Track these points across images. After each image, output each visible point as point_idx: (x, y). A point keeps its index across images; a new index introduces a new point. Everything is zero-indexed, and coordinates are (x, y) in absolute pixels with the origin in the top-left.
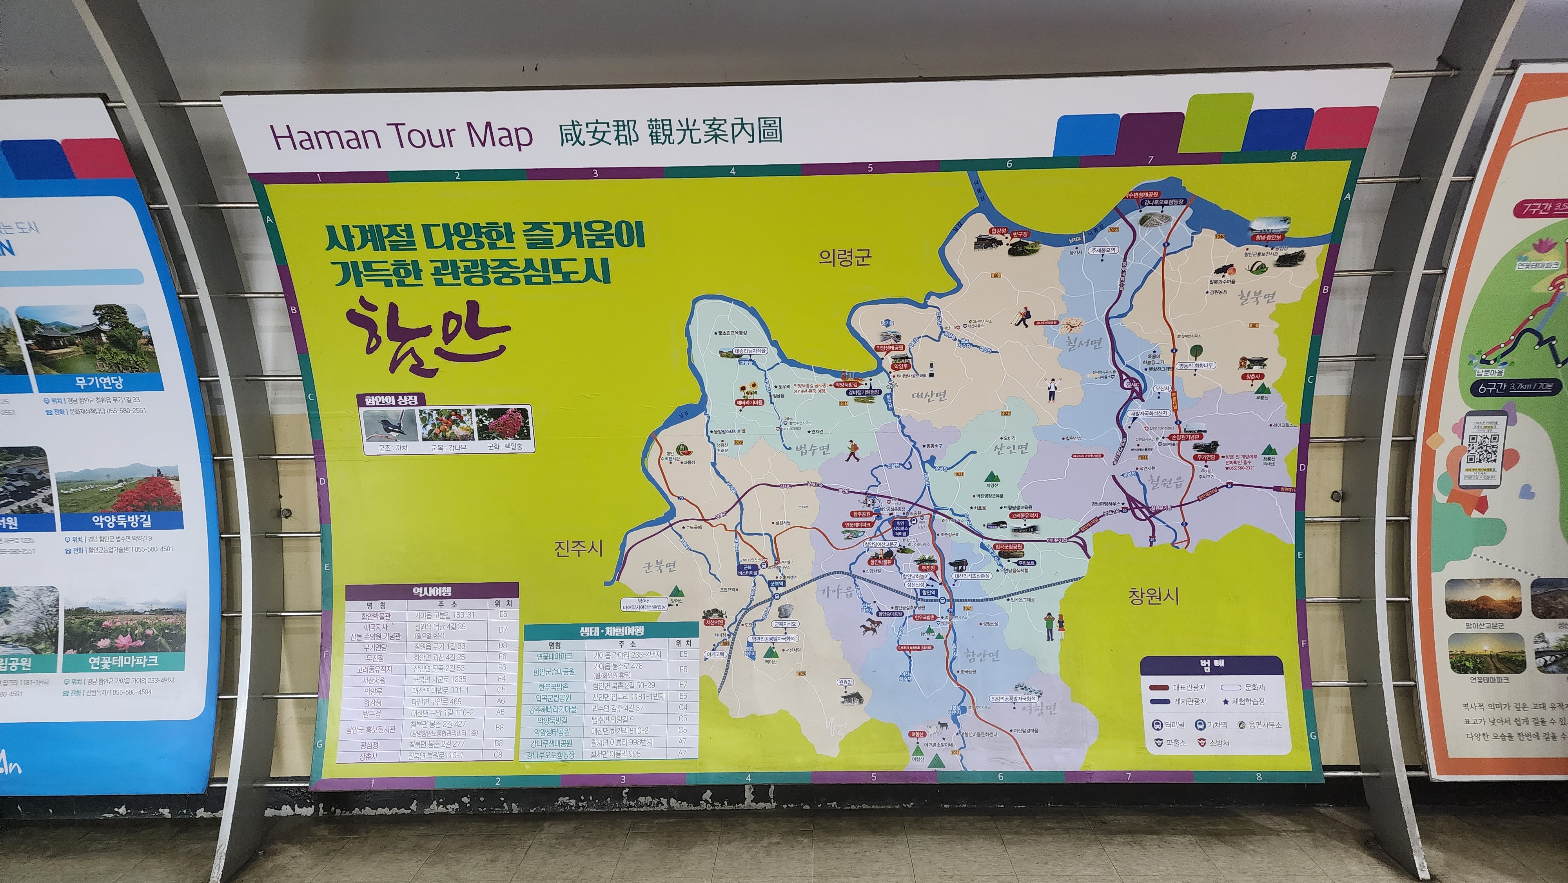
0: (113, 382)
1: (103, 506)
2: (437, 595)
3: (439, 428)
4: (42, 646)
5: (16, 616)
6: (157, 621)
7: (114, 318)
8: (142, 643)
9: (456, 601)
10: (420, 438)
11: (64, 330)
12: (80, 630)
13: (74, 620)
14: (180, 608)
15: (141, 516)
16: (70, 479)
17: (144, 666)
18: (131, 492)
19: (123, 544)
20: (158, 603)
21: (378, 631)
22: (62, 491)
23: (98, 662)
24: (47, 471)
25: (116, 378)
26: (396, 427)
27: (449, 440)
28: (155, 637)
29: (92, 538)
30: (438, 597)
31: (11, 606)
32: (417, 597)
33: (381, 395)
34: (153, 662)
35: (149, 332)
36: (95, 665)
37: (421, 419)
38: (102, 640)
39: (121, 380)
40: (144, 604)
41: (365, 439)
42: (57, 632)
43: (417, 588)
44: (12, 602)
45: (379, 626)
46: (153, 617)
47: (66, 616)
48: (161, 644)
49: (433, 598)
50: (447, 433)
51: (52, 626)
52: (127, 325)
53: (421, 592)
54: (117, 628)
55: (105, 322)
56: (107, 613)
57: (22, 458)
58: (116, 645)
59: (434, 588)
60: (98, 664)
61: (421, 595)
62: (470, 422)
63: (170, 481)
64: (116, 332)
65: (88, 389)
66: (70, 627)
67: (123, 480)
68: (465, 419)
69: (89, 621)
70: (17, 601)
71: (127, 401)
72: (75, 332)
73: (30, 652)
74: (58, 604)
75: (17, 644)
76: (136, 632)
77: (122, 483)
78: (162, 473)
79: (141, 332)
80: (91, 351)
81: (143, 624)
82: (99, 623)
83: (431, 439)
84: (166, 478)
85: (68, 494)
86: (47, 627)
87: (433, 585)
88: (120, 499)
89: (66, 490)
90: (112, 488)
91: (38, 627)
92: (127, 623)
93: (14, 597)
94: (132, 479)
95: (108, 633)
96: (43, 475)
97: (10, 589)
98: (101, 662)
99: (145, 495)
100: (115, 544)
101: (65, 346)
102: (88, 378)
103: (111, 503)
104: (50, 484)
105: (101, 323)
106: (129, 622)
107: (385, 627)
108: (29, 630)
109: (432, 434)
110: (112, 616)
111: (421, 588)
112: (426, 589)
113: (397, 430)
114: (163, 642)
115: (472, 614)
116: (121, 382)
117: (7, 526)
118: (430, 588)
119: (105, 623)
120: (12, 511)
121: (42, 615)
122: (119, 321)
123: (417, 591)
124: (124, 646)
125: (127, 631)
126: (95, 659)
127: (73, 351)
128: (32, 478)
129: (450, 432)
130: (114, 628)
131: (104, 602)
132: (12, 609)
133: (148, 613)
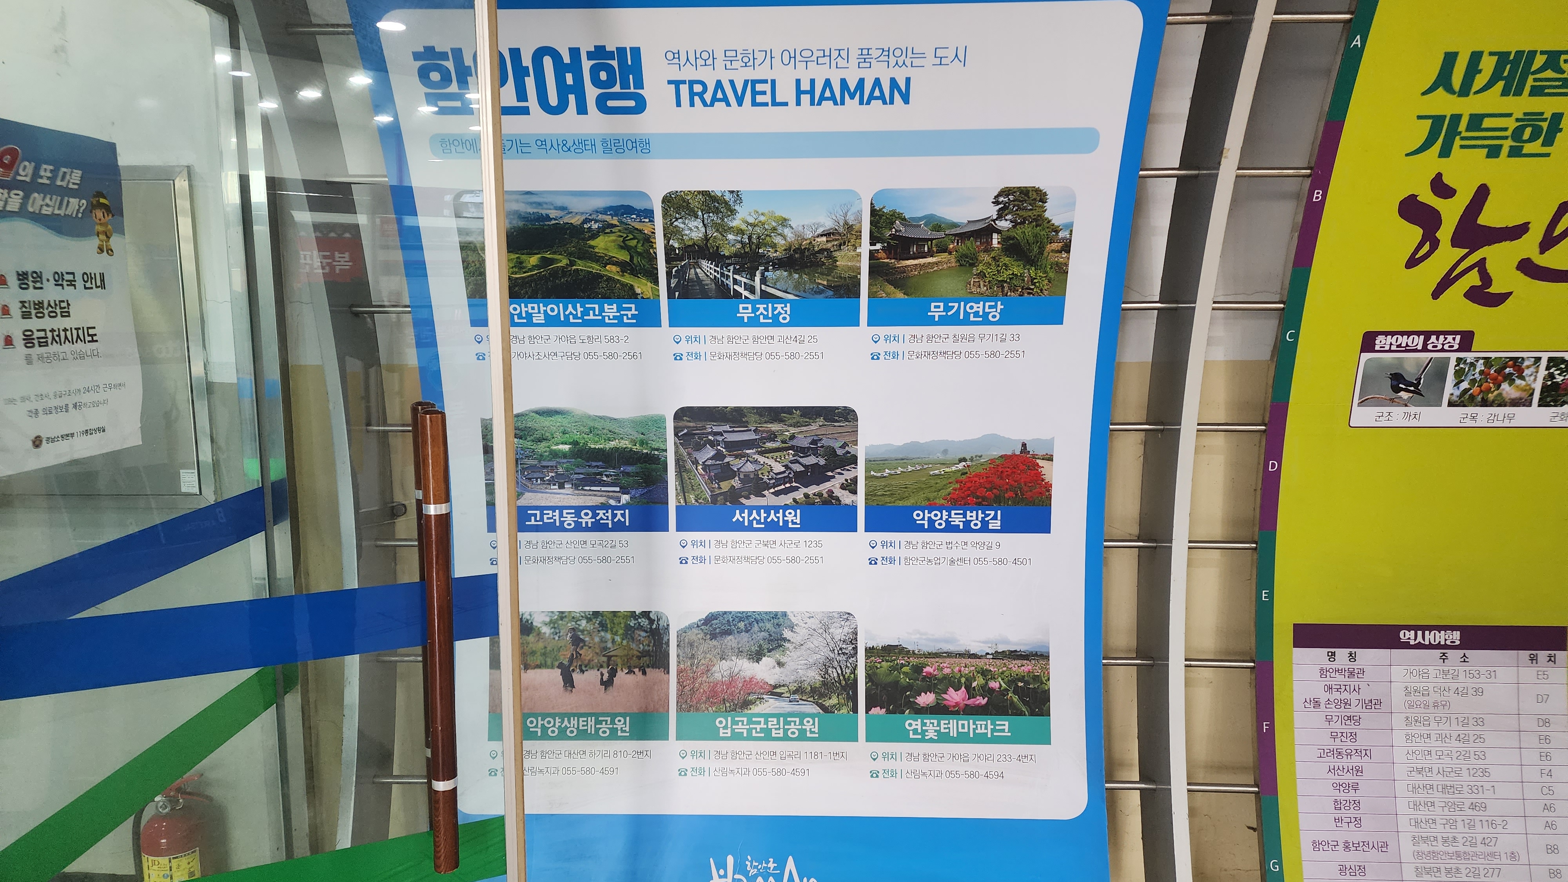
0: (987, 310)
1: (931, 495)
2: (1437, 642)
3: (1480, 386)
4: (834, 701)
5: (795, 654)
6: (1005, 669)
7: (1025, 209)
8: (984, 701)
9: (1468, 653)
10: (1445, 401)
11: (937, 228)
12: (890, 679)
13: (879, 663)
14: (1040, 650)
15: (987, 512)
16: (886, 456)
17: (989, 736)
18: (976, 475)
19: (956, 553)
20: (1007, 642)
21: (1345, 695)
22: (872, 473)
23: (919, 727)
24: (855, 443)
25: (993, 304)
26: (1412, 384)
27: (1491, 406)
28: (1003, 693)
29: (909, 543)
30: (1438, 646)
31: (785, 640)
32: (1406, 646)
33: (1402, 333)
34: (1003, 731)
35: (1071, 231)
36: (915, 731)
37: (1456, 371)
38: (923, 694)
39: (1000, 307)
40: (984, 642)
41: (1356, 401)
42: (856, 680)
43: (1407, 632)
44: (787, 634)
45: (1348, 688)
46: (998, 662)
47: (867, 657)
48: (1012, 702)
49: (1430, 646)
50: (1490, 395)
51: (848, 671)
52: (1040, 220)
53: (1413, 637)
54: (945, 677)
55: (1006, 215)
56: (929, 654)
57: (821, 424)
58: (945, 702)
59: (1433, 633)
60: (919, 731)
61: (1412, 642)
62: (1532, 378)
63: (1038, 461)
64: (1018, 233)
65: (944, 321)
66: (875, 674)
67: (968, 458)
68: (1527, 372)
69: (903, 665)
70: (795, 632)
71: (999, 340)
72: (954, 231)
73: (815, 709)
74: (856, 639)
75: (797, 697)
76: (974, 684)
77: (964, 463)
78: (1028, 449)
79: (1057, 232)
80: (967, 262)
81: (984, 673)
82: (918, 669)
83: (1463, 404)
84: (1034, 456)
85: (881, 477)
86: (840, 672)
87: (1430, 628)
88: (957, 486)
89: (879, 471)
90: (947, 470)
91: (827, 672)
92: (960, 671)
93: (792, 628)
94: (981, 457)
95: (932, 684)
96: (847, 448)
97: (785, 614)
98: (924, 728)
99: (997, 480)
100: (944, 552)
101: (931, 254)
102: (950, 304)
103: (943, 493)
104: (856, 464)
105: (1000, 216)
106: (963, 669)
107: (1357, 689)
108: (813, 676)
109: (1467, 396)
110: (937, 659)
111: (1413, 632)
112: (1420, 633)
113: (1412, 388)
114: (1015, 700)
115: (1493, 674)
116: (999, 311)
117: (786, 522)
118: (1427, 633)
119: (928, 669)
120: (795, 500)
121: (832, 655)
122: (1030, 213)
123: (1406, 636)
124: (957, 704)
125: (959, 681)
126: (914, 723)
127: (939, 262)
128: (831, 453)
129: (1496, 393)
130: (940, 676)
131: (924, 637)
132: (787, 645)
133: (991, 656)
